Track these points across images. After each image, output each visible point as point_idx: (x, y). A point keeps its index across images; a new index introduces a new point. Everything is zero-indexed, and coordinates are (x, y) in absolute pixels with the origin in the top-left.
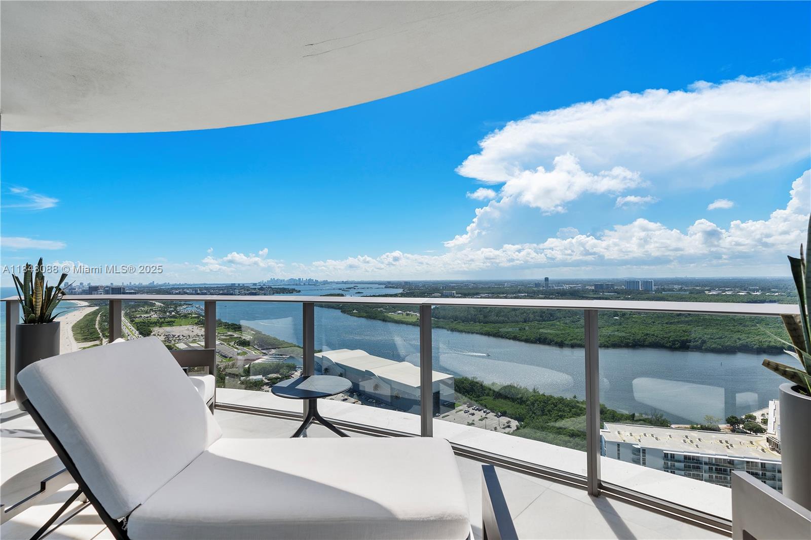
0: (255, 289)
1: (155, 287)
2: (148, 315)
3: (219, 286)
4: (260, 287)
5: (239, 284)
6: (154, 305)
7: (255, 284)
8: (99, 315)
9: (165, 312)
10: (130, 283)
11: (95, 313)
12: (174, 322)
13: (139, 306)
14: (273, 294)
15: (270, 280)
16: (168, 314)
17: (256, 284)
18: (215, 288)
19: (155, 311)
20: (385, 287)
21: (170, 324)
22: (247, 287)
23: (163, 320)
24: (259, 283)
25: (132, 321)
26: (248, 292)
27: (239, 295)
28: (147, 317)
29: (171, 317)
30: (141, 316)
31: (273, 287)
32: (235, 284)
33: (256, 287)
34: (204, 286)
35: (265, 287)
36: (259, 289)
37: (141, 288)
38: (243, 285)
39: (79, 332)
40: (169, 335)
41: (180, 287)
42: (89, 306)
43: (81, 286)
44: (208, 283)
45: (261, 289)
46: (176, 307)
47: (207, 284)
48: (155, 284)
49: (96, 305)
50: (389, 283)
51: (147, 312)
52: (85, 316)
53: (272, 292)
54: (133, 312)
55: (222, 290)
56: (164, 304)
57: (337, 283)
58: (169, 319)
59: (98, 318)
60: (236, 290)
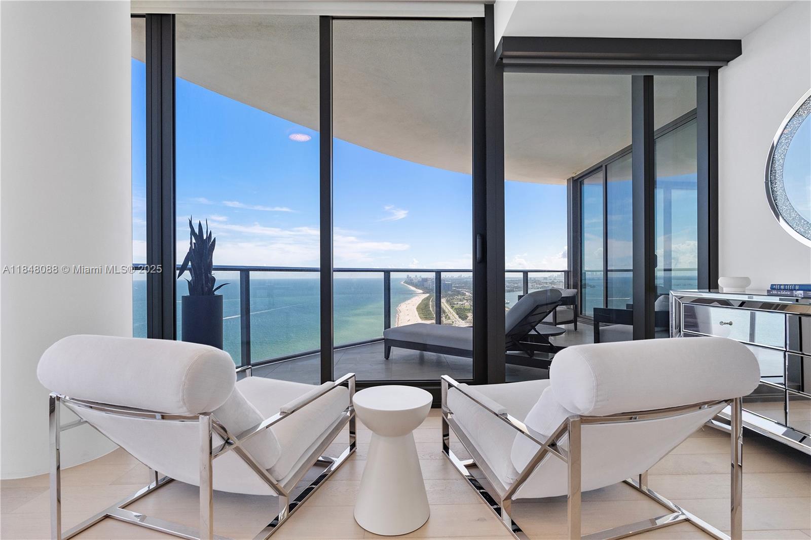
0: (547, 283)
3: (513, 279)
6: (464, 294)
8: (431, 301)
11: (428, 299)
13: (455, 295)
17: (547, 278)
22: (539, 281)
24: (549, 277)
25: (453, 307)
26: (540, 286)
28: (462, 304)
30: (458, 303)
33: (547, 281)
35: (555, 281)
36: (550, 283)
37: (454, 279)
39: (421, 312)
42: (423, 293)
48: (462, 276)
49: (427, 293)
51: (461, 301)
52: (423, 300)
54: (452, 299)
55: (516, 283)
59: (431, 303)
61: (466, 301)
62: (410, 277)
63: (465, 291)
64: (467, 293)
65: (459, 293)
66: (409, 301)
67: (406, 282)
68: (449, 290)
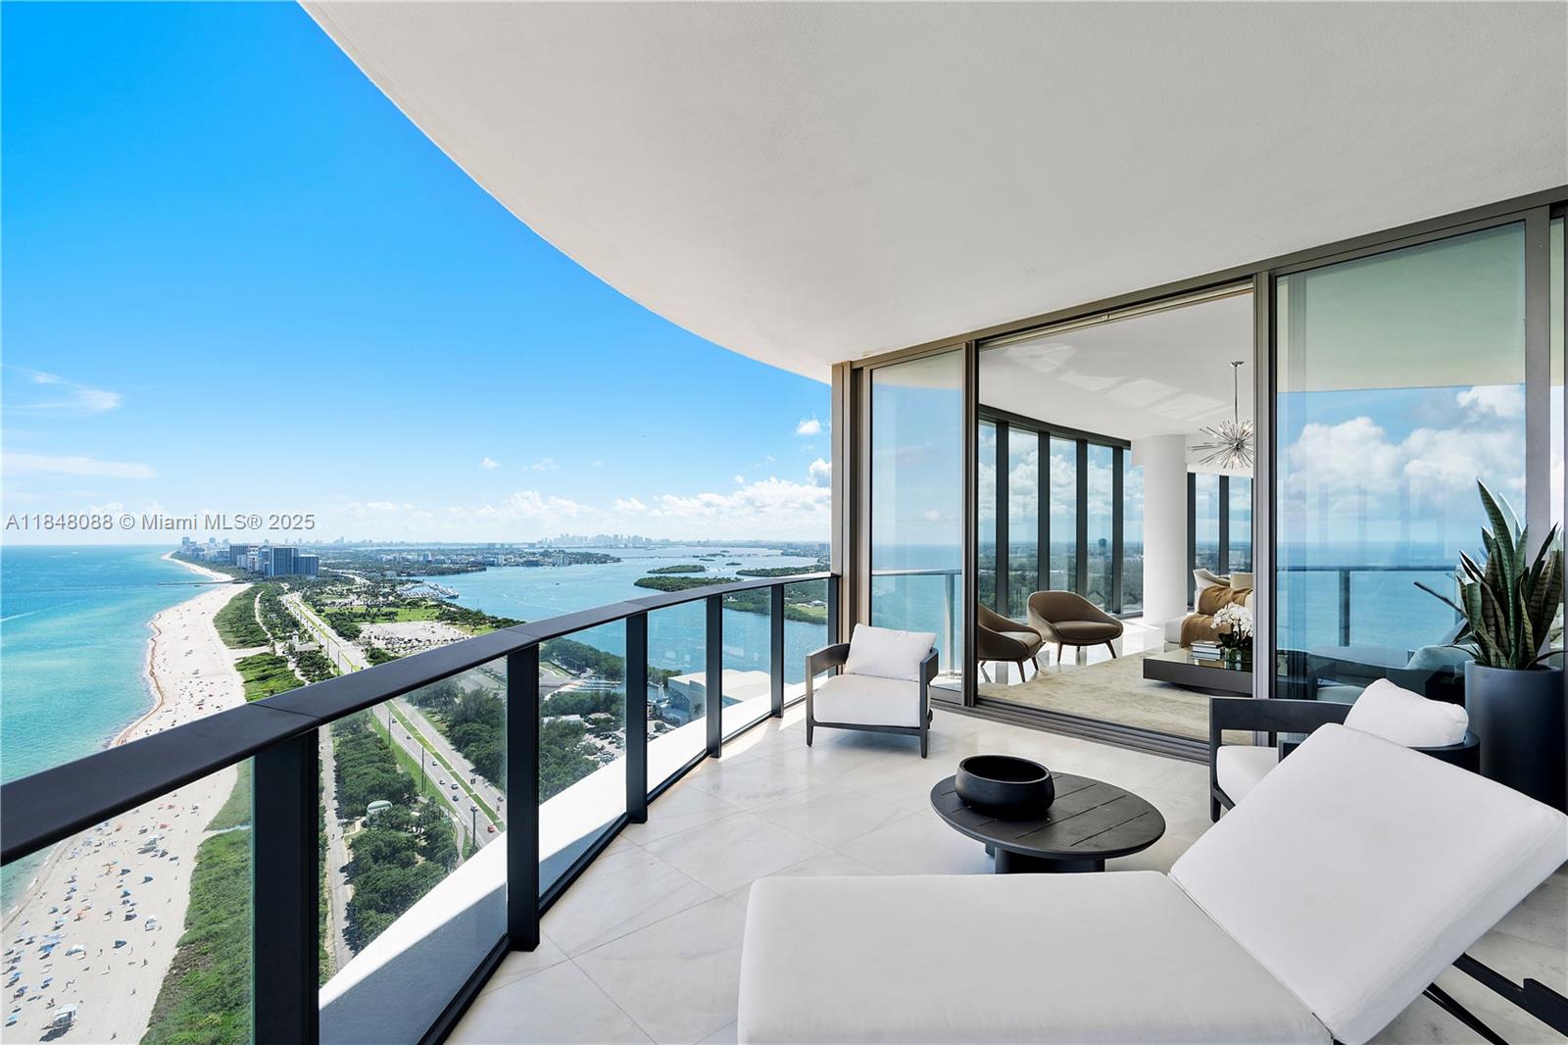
0: (534, 554)
1: (345, 547)
2: (346, 601)
3: (465, 547)
4: (542, 550)
5: (502, 545)
6: (351, 582)
7: (532, 545)
8: (257, 600)
9: (376, 596)
10: (300, 540)
11: (249, 596)
12: (396, 614)
13: (327, 583)
14: (570, 564)
15: (559, 537)
16: (381, 599)
17: (535, 544)
18: (459, 552)
19: (357, 593)
20: (783, 554)
21: (390, 617)
22: (519, 550)
23: (375, 610)
24: (540, 543)
26: (522, 560)
27: (505, 565)
28: (345, 604)
29: (389, 605)
30: (334, 603)
31: (567, 551)
32: (494, 544)
33: (536, 551)
34: (436, 548)
35: (551, 550)
36: (542, 554)
37: (324, 549)
38: (511, 545)
39: (228, 629)
40: (392, 638)
41: (392, 548)
42: (235, 582)
43: (212, 545)
44: (444, 542)
45: (545, 554)
46: (394, 586)
47: (441, 544)
48: (345, 542)
49: (246, 580)
50: (790, 545)
51: (341, 595)
52: (232, 599)
53: (567, 561)
54: (317, 594)
55: (473, 555)
56: (370, 580)
57: (688, 545)
58: (385, 610)
59: (257, 605)
60: (500, 556)
61: (353, 597)
62: (194, 543)
63: (353, 574)
64: (357, 579)
65: (336, 579)
66: (188, 604)
67: (178, 555)
68: (308, 573)
